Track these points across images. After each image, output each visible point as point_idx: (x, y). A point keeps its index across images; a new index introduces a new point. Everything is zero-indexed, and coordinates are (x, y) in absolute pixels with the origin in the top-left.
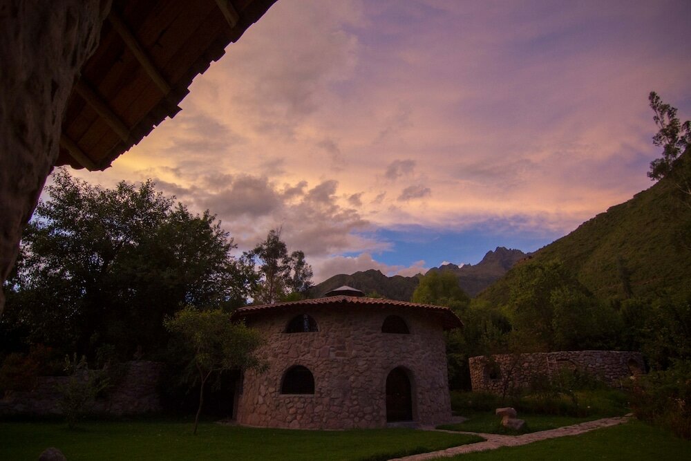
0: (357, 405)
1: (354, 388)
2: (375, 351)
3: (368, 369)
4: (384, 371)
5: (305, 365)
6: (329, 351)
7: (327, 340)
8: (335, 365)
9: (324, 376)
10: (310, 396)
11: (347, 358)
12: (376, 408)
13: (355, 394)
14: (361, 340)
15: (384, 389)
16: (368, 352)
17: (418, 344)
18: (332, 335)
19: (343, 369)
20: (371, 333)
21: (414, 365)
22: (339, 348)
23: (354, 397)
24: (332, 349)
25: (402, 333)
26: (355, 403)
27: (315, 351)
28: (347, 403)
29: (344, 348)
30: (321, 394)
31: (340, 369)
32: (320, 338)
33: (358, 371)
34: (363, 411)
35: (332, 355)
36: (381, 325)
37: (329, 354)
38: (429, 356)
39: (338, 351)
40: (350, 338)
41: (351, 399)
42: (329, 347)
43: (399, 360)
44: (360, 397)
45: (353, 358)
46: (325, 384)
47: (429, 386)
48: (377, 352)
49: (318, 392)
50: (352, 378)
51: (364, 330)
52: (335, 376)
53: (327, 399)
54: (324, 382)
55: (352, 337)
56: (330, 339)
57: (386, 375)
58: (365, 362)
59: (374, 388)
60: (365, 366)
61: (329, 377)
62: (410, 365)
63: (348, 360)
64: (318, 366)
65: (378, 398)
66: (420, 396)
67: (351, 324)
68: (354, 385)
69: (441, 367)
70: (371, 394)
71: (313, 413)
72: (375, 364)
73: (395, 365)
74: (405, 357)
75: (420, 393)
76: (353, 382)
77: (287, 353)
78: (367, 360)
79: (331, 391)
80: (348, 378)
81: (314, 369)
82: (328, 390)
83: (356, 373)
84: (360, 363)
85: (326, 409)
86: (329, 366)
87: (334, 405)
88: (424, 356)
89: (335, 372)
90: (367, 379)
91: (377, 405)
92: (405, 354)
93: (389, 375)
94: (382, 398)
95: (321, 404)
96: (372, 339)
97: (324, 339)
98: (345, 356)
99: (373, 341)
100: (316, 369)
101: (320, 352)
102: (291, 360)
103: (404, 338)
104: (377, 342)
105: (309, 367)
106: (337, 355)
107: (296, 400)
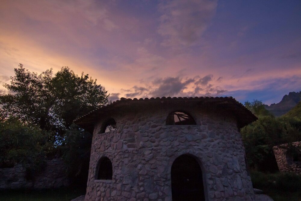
0: (143, 191)
1: (141, 175)
2: (160, 141)
3: (153, 158)
4: (168, 158)
5: (108, 156)
6: (123, 143)
7: (121, 135)
8: (126, 155)
9: (119, 165)
10: (109, 181)
11: (136, 149)
12: (161, 194)
13: (141, 181)
14: (148, 133)
15: (169, 176)
16: (154, 142)
17: (205, 133)
18: (125, 131)
19: (132, 158)
20: (156, 126)
21: (201, 152)
22: (129, 141)
23: (141, 184)
24: (124, 142)
25: (188, 124)
26: (142, 189)
27: (113, 145)
28: (135, 189)
29: (133, 141)
30: (116, 180)
31: (130, 158)
32: (117, 134)
33: (144, 160)
34: (148, 197)
35: (125, 147)
36: (165, 118)
37: (122, 146)
38: (219, 143)
39: (129, 143)
40: (139, 132)
41: (138, 185)
42: (122, 140)
43: (184, 149)
44: (145, 184)
45: (140, 148)
46: (119, 171)
47: (221, 172)
48: (162, 141)
49: (114, 178)
50: (140, 166)
51: (150, 124)
52: (126, 165)
53: (119, 185)
54: (118, 170)
55: (140, 130)
56: (124, 135)
57: (171, 163)
58: (150, 151)
59: (159, 175)
60: (151, 155)
61: (122, 166)
62: (197, 152)
63: (137, 150)
64: (115, 157)
65: (163, 185)
66: (211, 182)
67: (140, 120)
68: (140, 173)
69: (235, 153)
70: (156, 181)
71: (110, 197)
72: (159, 152)
73: (180, 153)
74: (191, 145)
75: (211, 179)
76: (140, 170)
77: (100, 148)
78: (152, 149)
79: (123, 177)
80: (136, 166)
81: (113, 159)
82: (121, 177)
83: (143, 162)
84: (147, 153)
85: (119, 194)
86: (122, 156)
87: (124, 191)
88: (212, 143)
89: (126, 161)
90: (152, 167)
91: (162, 192)
92: (191, 143)
93: (174, 162)
94: (167, 185)
95: (116, 189)
96: (157, 131)
97: (119, 134)
98: (134, 147)
99: (157, 133)
100: (114, 159)
101: (116, 145)
102: (101, 152)
103: (189, 128)
104: (162, 133)
105: (110, 158)
106: (129, 146)
107: (101, 184)
